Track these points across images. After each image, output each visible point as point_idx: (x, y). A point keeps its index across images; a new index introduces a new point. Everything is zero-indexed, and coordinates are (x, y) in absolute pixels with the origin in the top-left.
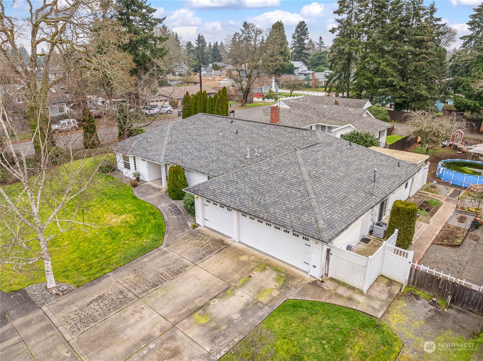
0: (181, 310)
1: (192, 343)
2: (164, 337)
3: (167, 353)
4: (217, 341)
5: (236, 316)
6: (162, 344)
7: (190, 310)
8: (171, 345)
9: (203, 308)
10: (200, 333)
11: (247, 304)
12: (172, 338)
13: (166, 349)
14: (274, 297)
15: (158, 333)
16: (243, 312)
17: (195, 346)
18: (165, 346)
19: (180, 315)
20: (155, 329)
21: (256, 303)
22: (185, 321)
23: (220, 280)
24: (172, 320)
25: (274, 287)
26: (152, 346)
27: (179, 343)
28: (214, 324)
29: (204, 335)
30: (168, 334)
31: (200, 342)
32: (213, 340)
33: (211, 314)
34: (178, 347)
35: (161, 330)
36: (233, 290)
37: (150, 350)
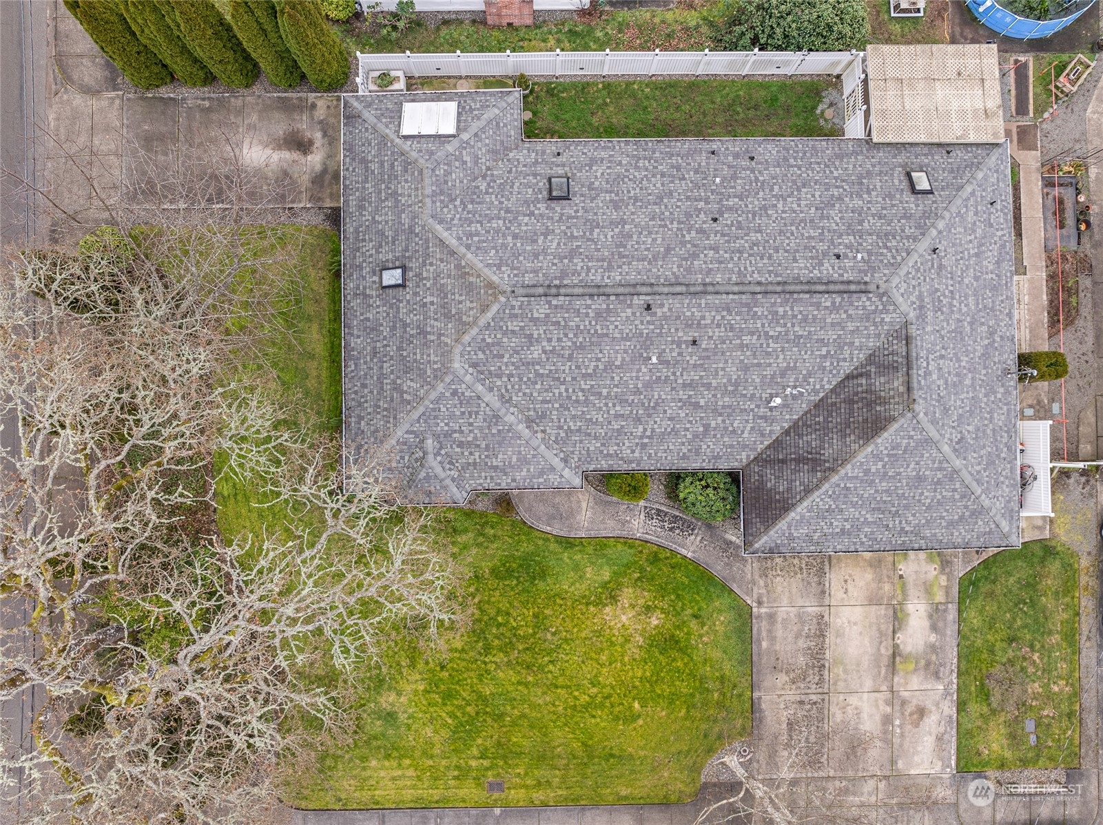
0: (880, 672)
1: (923, 693)
2: (897, 708)
3: (915, 716)
4: (941, 675)
5: (933, 638)
6: (903, 714)
7: (888, 666)
8: (909, 709)
9: (895, 653)
10: (921, 679)
11: (930, 617)
12: (904, 703)
13: (911, 714)
14: (947, 587)
15: (889, 709)
16: (934, 628)
17: (929, 693)
18: (907, 714)
19: (886, 678)
20: (881, 708)
21: (937, 608)
22: (896, 679)
23: (877, 607)
24: (884, 688)
25: (936, 573)
26: (897, 722)
27: (915, 702)
28: (923, 662)
29: (926, 677)
30: (897, 703)
31: (929, 687)
32: (936, 675)
33: (910, 653)
34: (917, 706)
35: (888, 705)
36: (902, 610)
37: (901, 726)
